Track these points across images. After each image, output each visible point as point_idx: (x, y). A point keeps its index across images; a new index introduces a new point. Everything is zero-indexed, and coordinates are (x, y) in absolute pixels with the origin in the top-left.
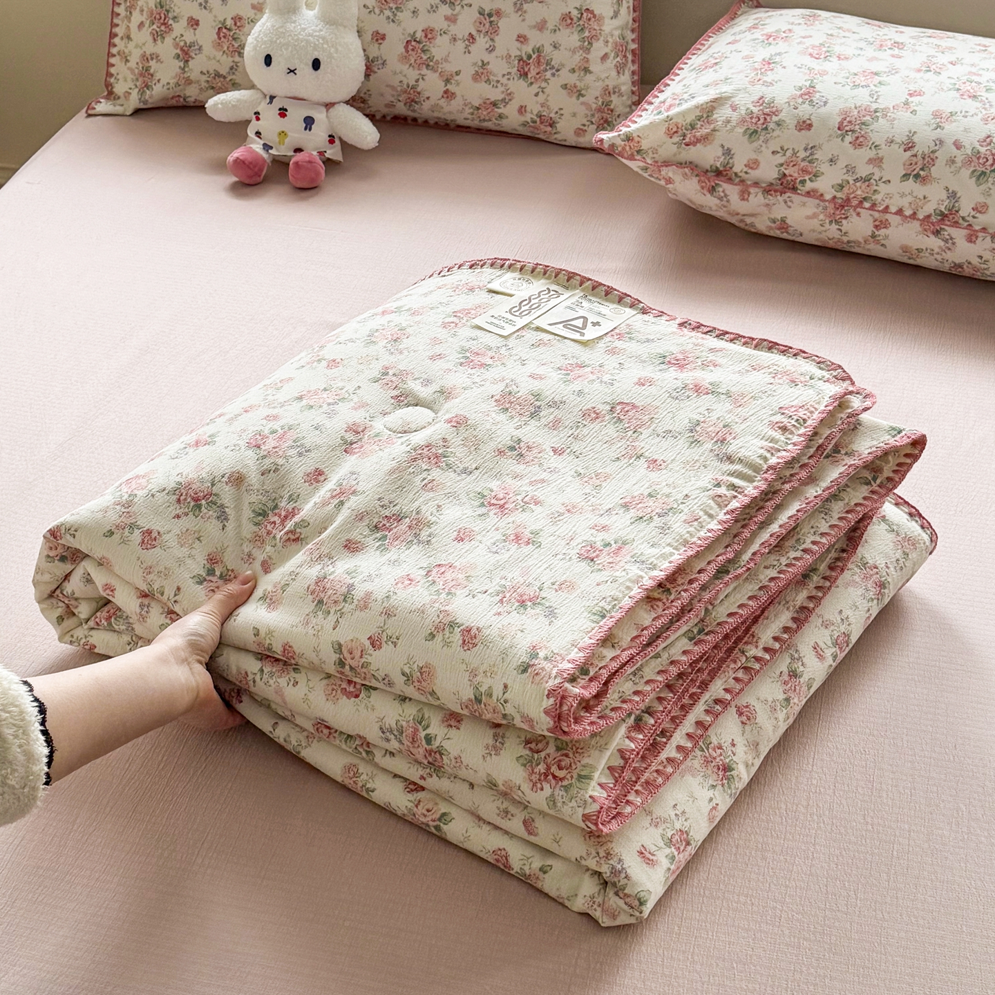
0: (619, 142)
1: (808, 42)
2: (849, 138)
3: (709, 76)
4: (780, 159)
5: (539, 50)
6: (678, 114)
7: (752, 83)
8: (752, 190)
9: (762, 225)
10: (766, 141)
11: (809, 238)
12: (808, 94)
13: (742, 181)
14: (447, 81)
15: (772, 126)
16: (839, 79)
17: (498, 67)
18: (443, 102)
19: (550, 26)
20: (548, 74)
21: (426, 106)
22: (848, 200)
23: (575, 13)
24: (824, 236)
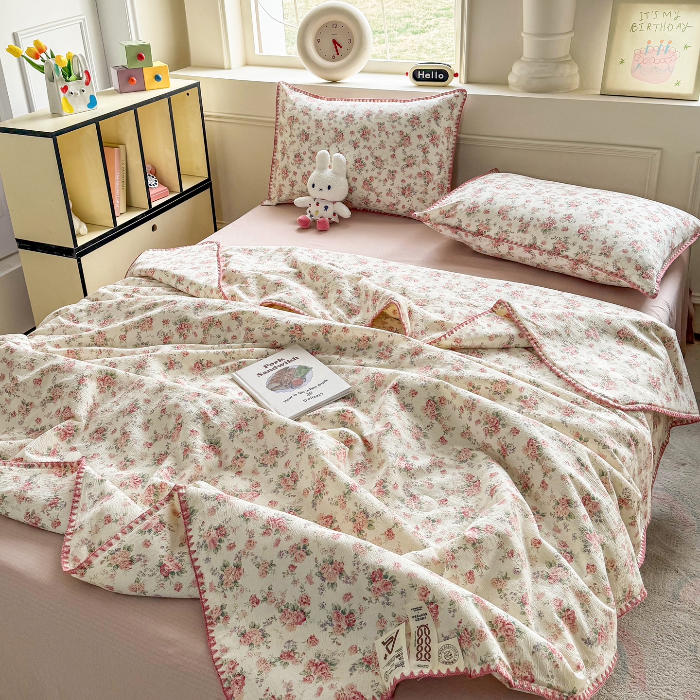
0: (421, 215)
2: (501, 217)
4: (477, 224)
5: (409, 185)
6: (444, 207)
8: (468, 234)
10: (473, 217)
11: (488, 253)
12: (490, 201)
13: (465, 231)
14: (378, 196)
15: (476, 211)
17: (395, 191)
18: (377, 203)
19: (414, 176)
20: (412, 194)
21: (372, 204)
22: (500, 239)
23: (423, 172)
24: (492, 252)
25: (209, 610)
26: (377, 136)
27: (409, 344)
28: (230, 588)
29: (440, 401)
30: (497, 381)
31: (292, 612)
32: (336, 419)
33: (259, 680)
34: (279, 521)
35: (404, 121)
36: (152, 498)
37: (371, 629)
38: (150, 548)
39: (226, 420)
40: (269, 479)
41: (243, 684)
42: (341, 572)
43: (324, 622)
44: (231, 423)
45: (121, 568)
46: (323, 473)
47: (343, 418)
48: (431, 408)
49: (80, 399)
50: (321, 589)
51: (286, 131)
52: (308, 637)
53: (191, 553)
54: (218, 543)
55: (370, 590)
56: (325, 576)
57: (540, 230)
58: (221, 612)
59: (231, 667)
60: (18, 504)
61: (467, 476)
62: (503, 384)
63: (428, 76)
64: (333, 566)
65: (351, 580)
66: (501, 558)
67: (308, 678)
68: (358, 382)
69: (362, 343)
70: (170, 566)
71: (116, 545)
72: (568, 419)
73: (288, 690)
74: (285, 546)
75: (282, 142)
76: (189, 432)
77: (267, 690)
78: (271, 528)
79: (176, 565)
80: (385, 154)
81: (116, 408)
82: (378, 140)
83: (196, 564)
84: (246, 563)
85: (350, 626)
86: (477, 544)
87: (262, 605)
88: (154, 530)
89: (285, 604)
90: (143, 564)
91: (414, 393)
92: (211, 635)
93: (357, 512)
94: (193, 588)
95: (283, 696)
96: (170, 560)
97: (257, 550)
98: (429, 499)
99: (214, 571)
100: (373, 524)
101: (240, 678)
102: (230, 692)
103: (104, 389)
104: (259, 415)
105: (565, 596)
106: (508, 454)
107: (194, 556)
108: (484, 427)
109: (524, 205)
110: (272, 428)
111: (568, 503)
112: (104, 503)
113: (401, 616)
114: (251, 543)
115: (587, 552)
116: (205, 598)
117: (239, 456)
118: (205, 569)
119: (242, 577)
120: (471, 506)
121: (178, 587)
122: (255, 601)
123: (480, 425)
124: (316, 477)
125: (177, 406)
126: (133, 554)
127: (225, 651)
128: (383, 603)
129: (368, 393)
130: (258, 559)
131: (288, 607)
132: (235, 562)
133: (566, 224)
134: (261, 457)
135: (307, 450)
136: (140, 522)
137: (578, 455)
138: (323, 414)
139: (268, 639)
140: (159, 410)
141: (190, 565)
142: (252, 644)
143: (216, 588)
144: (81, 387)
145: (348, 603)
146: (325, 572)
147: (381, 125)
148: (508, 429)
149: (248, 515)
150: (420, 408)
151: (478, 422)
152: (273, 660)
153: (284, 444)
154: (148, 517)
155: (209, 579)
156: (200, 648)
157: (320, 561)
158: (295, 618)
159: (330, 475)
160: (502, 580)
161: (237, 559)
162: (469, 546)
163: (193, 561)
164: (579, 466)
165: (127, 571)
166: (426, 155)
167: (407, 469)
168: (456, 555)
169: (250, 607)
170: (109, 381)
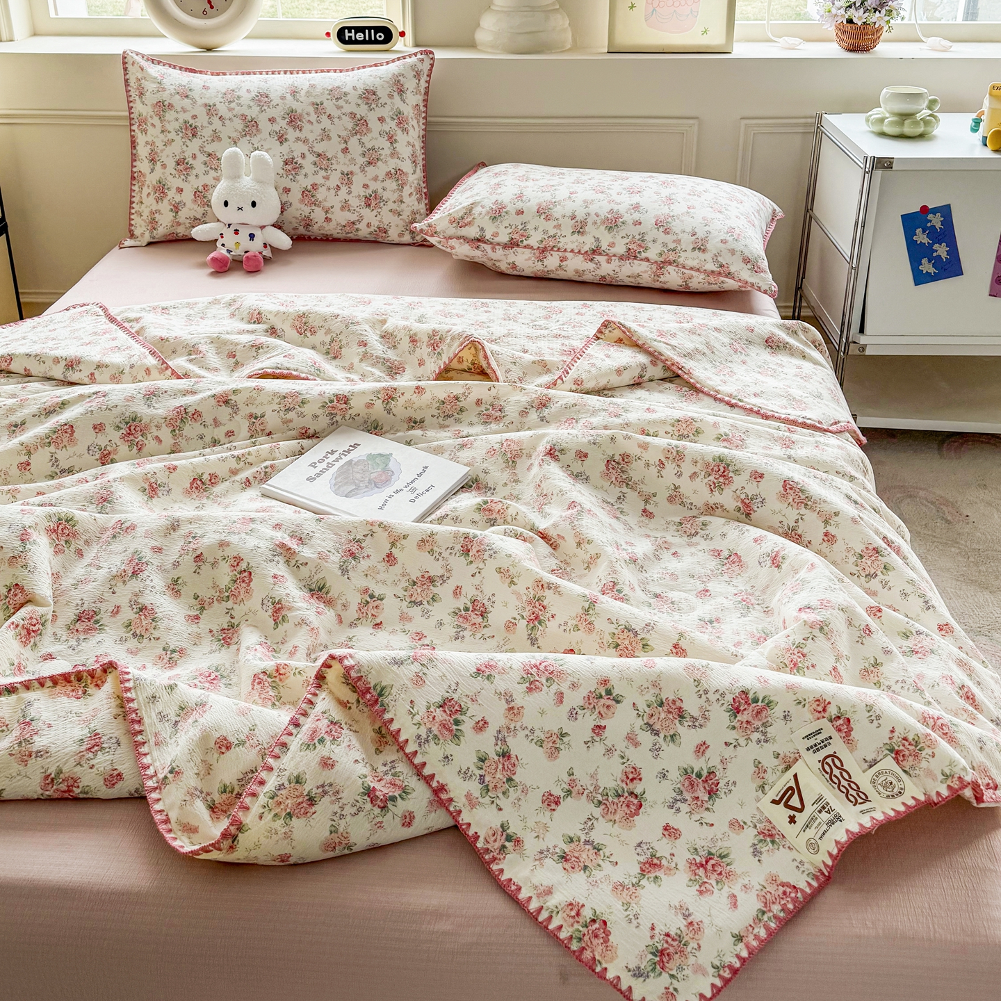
0: (425, 228)
1: (516, 175)
2: (543, 217)
3: (468, 193)
4: (509, 230)
5: (375, 192)
6: (454, 212)
7: (491, 194)
8: (497, 247)
9: (504, 267)
10: (501, 222)
11: (528, 272)
12: (520, 197)
13: (491, 243)
14: (327, 212)
15: (503, 214)
16: (535, 189)
17: (354, 203)
19: (380, 179)
20: (382, 205)
22: (546, 247)
23: (393, 172)
24: (535, 269)
25: (481, 839)
26: (315, 123)
27: (527, 394)
28: (504, 793)
29: (623, 460)
30: (679, 421)
31: (616, 800)
32: (477, 517)
33: (631, 917)
34: (543, 665)
35: (353, 97)
36: (271, 693)
37: (746, 786)
38: (336, 768)
39: (324, 547)
40: (436, 622)
41: (608, 934)
42: (681, 714)
43: (671, 800)
44: (333, 551)
45: (298, 817)
46: (537, 589)
47: (487, 513)
48: (614, 472)
49: (35, 568)
50: (656, 750)
51: (153, 125)
52: (661, 830)
53: (410, 758)
54: (455, 727)
55: (734, 728)
56: (657, 727)
57: (603, 228)
58: (504, 836)
59: (573, 913)
60: (21, 768)
61: (712, 553)
62: (688, 423)
63: (360, 36)
64: (665, 708)
65: (701, 721)
66: (858, 639)
67: (703, 888)
68: (479, 460)
69: (449, 407)
70: (382, 789)
71: (272, 782)
72: (792, 452)
73: (686, 916)
74: (575, 699)
75: (147, 143)
76: (271, 580)
77: (653, 929)
78: (537, 678)
79: (390, 783)
80: (332, 148)
81: (102, 574)
82: (317, 129)
83: (427, 771)
84: (518, 745)
85: (712, 793)
86: (825, 628)
87: (568, 803)
88: (328, 739)
89: (600, 791)
90: (334, 798)
91: (582, 455)
92: (504, 877)
93: (616, 632)
94: (433, 814)
95: (683, 928)
96: (376, 779)
97: (529, 719)
98: (683, 595)
99: (465, 774)
100: (649, 643)
101: (597, 926)
102: (587, 955)
103: (60, 547)
104: (376, 528)
105: (950, 670)
106: (756, 509)
107: (417, 761)
108: (706, 480)
109: (570, 197)
110: (410, 544)
111: (877, 552)
112: (201, 720)
113: (788, 754)
114: (513, 711)
115: (932, 609)
116: (465, 822)
117: (369, 600)
118: (446, 776)
119: (518, 770)
120: (746, 590)
121: (408, 820)
122: (552, 801)
123: (698, 480)
124: (525, 598)
125: (223, 545)
126: (309, 786)
127: (549, 892)
128: (759, 741)
129: (502, 472)
130: (537, 733)
131: (607, 795)
132: (498, 748)
133: (636, 216)
134: (405, 593)
135: (489, 562)
136: (294, 731)
137: (845, 491)
138: (454, 514)
139: (607, 851)
140: (189, 559)
141: (415, 778)
142: (585, 867)
143: (481, 800)
144: (28, 546)
145: (703, 758)
146: (656, 720)
147: (318, 106)
148: (745, 476)
149: (487, 670)
150: (599, 475)
151: (694, 476)
152: (634, 881)
153: (441, 562)
154: (302, 720)
155: (459, 789)
156: (494, 904)
157: (642, 706)
158: (625, 808)
159: (549, 588)
160: (872, 668)
161: (499, 743)
162: (816, 632)
163: (418, 770)
164: (853, 505)
165: (310, 819)
166: (395, 145)
167: (634, 561)
168: (805, 651)
169: (548, 813)
170: (66, 531)
